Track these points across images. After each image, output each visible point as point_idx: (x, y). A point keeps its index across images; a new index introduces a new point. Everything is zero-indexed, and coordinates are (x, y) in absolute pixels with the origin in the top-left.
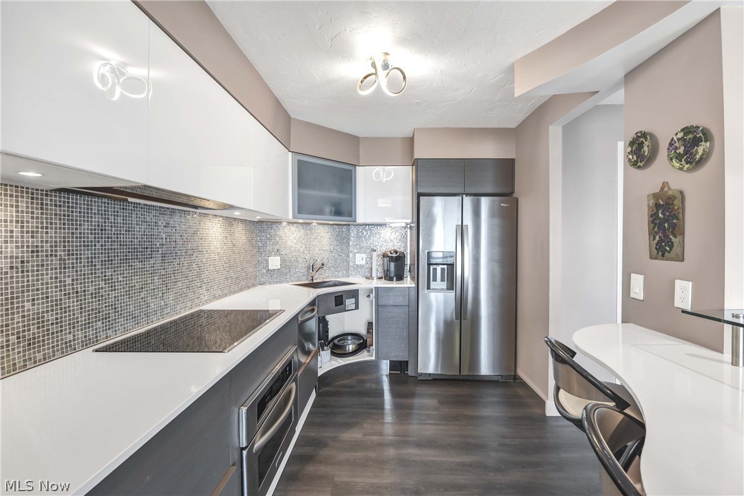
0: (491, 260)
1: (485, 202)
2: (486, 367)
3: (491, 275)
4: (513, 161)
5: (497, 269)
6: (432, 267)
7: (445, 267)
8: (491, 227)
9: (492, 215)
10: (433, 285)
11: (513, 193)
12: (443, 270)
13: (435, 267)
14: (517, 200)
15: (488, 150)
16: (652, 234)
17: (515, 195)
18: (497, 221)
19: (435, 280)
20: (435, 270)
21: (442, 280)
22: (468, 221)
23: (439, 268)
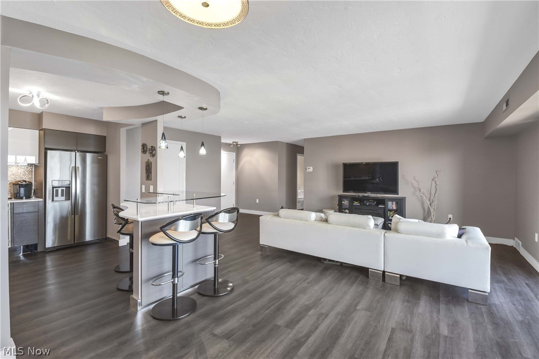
0: (92, 184)
1: (89, 156)
2: (89, 236)
3: (93, 192)
4: (105, 137)
5: (96, 188)
6: (55, 189)
7: (64, 188)
8: (92, 168)
9: (93, 162)
10: (55, 198)
11: (105, 151)
12: (62, 191)
13: (57, 189)
14: (107, 156)
15: (91, 130)
16: (146, 173)
17: (106, 153)
18: (96, 165)
19: (57, 195)
20: (57, 191)
21: (62, 195)
22: (79, 164)
23: (60, 190)
